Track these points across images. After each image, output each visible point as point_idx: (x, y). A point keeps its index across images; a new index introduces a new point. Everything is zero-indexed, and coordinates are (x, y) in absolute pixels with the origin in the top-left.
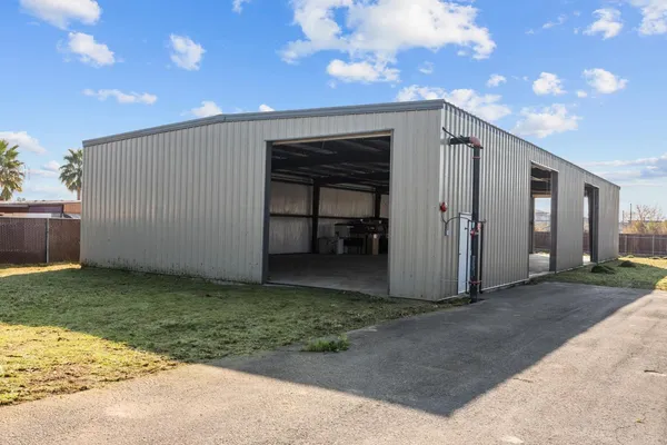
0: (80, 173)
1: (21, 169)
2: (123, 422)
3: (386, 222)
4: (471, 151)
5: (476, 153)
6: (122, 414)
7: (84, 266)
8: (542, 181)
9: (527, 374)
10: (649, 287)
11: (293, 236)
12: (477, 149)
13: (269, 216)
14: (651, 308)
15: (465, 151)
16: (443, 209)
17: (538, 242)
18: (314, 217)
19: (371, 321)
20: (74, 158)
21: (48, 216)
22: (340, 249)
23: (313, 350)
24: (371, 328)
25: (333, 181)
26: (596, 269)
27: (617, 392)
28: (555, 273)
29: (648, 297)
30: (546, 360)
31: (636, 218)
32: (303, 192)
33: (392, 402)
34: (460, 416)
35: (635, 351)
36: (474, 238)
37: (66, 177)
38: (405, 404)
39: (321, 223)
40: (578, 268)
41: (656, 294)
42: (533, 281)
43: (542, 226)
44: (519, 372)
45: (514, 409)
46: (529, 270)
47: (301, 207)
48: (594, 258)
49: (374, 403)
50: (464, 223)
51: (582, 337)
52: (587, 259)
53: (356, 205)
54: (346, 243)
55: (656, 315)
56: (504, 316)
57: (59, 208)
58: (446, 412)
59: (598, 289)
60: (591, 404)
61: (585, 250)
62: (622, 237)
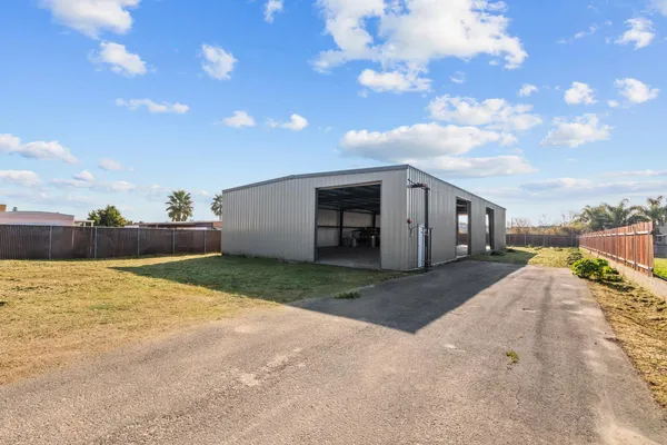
0: (221, 206)
1: (192, 205)
2: (244, 335)
3: (379, 229)
4: (424, 191)
5: (427, 193)
6: (243, 331)
7: (223, 254)
8: (463, 206)
9: (457, 310)
10: (524, 263)
11: (330, 237)
12: (427, 190)
13: (317, 227)
14: (525, 274)
15: (421, 191)
16: (409, 222)
17: (461, 239)
18: (341, 227)
19: (372, 282)
20: (218, 199)
21: (205, 229)
22: (355, 244)
23: (341, 297)
24: (372, 286)
25: (351, 208)
26: (493, 254)
27: (508, 321)
28: (472, 256)
29: (523, 269)
30: (468, 302)
31: (515, 225)
32: (335, 214)
33: (384, 325)
34: (421, 333)
35: (517, 298)
36: (426, 237)
37: (214, 209)
38: (391, 326)
39: (344, 230)
40: (484, 253)
41: (528, 267)
42: (459, 260)
43: (463, 230)
44: (452, 309)
45: (451, 329)
46: (456, 254)
47: (334, 223)
48: (492, 247)
49: (374, 326)
50: (420, 229)
51: (487, 290)
52: (488, 248)
53: (363, 221)
54: (358, 241)
55: (528, 278)
56: (444, 279)
57: (210, 224)
58: (412, 331)
59: (495, 264)
60: (493, 327)
61: (487, 244)
62: (507, 236)
